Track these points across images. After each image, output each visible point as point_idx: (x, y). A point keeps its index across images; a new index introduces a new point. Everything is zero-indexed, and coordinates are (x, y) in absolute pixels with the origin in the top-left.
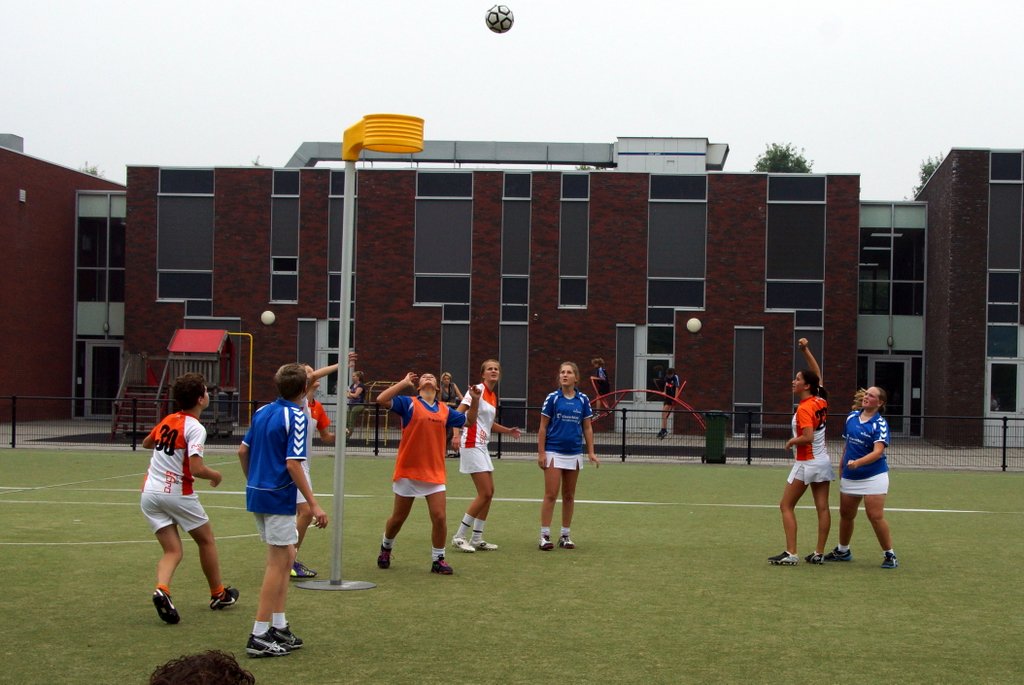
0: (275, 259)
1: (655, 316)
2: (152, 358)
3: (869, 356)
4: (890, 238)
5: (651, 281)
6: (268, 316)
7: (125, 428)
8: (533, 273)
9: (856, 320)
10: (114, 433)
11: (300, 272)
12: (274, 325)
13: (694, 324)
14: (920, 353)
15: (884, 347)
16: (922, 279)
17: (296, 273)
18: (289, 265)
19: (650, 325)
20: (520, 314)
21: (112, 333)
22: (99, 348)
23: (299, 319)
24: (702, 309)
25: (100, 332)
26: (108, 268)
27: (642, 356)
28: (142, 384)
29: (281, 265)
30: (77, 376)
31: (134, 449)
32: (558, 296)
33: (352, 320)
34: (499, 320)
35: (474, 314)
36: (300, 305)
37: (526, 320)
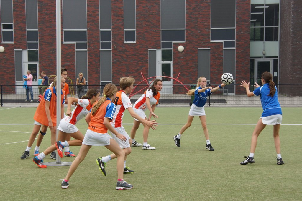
0: (3, 24)
1: (164, 45)
3: (255, 59)
4: (264, 8)
5: (162, 31)
8: (113, 28)
9: (249, 44)
11: (14, 29)
12: (4, 52)
13: (181, 48)
14: (277, 57)
15: (261, 55)
16: (278, 25)
17: (13, 30)
18: (10, 27)
19: (163, 49)
20: (108, 46)
23: (15, 50)
24: (184, 42)
27: (159, 62)
29: (5, 27)
32: (123, 38)
33: (37, 50)
34: (99, 49)
35: (89, 46)
36: (15, 44)
37: (111, 48)
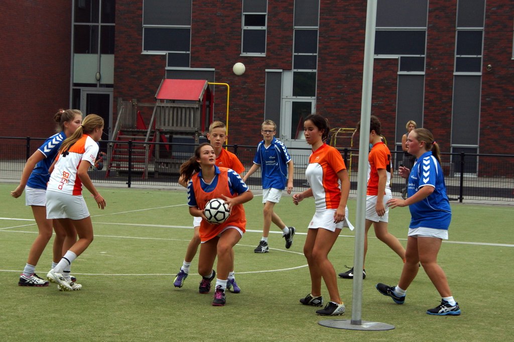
0: (246, 15)
2: (141, 105)
6: (239, 68)
7: (118, 166)
8: (487, 26)
10: (109, 171)
11: (268, 27)
12: (244, 75)
17: (265, 28)
18: (259, 20)
20: (473, 65)
21: (103, 82)
22: (91, 94)
23: (267, 70)
25: (93, 81)
26: (100, 24)
28: (132, 127)
29: (250, 20)
31: (129, 186)
32: (511, 48)
33: (314, 71)
34: (453, 71)
35: (429, 65)
36: (268, 57)
37: (479, 71)
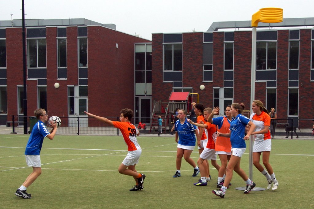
0: (204, 66)
2: (163, 103)
6: (202, 87)
7: (154, 128)
8: (300, 68)
10: (151, 130)
12: (204, 90)
17: (212, 71)
18: (209, 68)
20: (295, 84)
21: (148, 94)
22: (143, 99)
23: (213, 88)
25: (143, 94)
26: (146, 71)
28: (160, 112)
29: (207, 68)
30: (136, 109)
31: (159, 136)
32: (310, 77)
33: (233, 87)
34: (288, 87)
35: (278, 84)
36: (214, 82)
37: (298, 86)
